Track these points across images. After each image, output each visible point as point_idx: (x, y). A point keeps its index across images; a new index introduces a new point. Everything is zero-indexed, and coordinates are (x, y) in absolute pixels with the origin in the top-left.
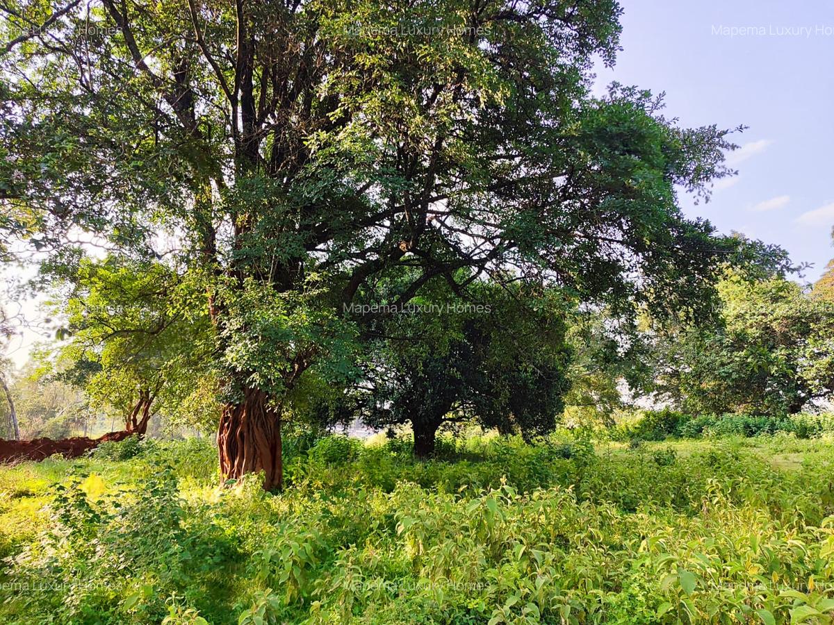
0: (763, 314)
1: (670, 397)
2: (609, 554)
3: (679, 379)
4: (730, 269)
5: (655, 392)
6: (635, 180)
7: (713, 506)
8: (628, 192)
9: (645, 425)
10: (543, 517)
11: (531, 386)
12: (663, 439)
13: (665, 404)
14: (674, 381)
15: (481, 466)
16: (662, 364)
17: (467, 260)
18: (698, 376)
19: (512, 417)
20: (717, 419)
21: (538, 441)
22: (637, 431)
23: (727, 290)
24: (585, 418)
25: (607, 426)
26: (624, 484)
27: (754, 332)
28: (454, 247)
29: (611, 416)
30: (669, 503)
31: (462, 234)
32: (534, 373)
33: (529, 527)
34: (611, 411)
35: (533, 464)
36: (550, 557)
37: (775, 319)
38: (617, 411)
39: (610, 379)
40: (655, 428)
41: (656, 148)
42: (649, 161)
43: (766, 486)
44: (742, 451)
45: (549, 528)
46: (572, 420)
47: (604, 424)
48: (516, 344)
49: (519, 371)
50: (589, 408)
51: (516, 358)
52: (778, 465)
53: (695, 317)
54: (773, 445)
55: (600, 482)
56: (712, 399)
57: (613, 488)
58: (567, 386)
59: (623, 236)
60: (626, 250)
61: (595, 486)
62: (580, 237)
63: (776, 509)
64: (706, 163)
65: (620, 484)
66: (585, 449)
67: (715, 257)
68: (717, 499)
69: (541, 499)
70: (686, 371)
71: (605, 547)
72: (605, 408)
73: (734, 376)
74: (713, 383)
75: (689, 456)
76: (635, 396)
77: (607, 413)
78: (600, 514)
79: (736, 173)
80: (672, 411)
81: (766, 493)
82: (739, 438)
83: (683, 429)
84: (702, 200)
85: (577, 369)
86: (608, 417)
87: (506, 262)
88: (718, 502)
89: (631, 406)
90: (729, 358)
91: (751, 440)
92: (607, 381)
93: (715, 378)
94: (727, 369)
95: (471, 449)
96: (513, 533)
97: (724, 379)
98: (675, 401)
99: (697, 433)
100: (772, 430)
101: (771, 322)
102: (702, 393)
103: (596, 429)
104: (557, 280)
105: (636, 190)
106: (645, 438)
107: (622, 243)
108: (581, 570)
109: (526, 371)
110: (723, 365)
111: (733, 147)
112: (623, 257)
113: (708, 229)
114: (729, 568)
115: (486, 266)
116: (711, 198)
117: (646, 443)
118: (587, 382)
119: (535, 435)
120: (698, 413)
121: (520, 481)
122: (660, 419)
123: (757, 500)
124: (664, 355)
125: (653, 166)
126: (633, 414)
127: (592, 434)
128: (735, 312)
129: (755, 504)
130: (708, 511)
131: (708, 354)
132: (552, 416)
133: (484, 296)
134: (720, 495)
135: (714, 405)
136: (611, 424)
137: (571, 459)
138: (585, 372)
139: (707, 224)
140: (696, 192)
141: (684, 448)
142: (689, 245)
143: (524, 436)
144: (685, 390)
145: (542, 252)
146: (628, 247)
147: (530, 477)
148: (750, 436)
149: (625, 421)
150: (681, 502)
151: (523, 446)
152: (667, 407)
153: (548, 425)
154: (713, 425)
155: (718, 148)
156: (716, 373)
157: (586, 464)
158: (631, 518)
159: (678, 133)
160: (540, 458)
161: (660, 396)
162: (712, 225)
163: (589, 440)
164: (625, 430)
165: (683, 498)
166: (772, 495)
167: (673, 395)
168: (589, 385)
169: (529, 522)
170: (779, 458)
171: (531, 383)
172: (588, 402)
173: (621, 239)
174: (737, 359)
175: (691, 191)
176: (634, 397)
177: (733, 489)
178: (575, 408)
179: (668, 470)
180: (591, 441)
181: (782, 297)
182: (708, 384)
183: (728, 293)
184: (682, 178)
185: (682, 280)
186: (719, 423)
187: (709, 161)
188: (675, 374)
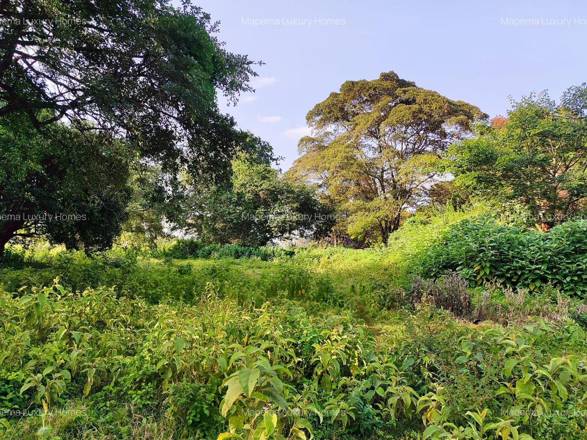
0: (256, 186)
1: (195, 232)
2: (134, 332)
3: (203, 220)
4: (241, 152)
5: (187, 228)
6: (191, 75)
7: (207, 299)
8: (185, 82)
9: (176, 248)
10: (88, 309)
11: (97, 214)
12: (186, 258)
13: (192, 236)
14: (199, 221)
15: (43, 272)
16: (193, 210)
17: (51, 104)
18: (214, 219)
19: (78, 236)
20: (221, 247)
21: (97, 255)
22: (170, 252)
23: (238, 167)
24: (136, 241)
25: (151, 248)
26: (154, 286)
27: (248, 196)
28: (38, 89)
29: (155, 241)
30: (181, 298)
31: (47, 79)
32: (99, 204)
33: (75, 316)
34: (156, 238)
35: (88, 271)
36: (88, 336)
37: (262, 190)
38: (159, 238)
39: (157, 215)
40: (182, 251)
41: (209, 59)
42: (203, 65)
43: (239, 286)
44: (232, 267)
45: (92, 316)
46: (127, 242)
47: (149, 246)
48: (86, 179)
49: (88, 202)
50: (140, 235)
51: (86, 191)
52: (248, 275)
53: (216, 179)
54: (248, 264)
55: (138, 284)
56: (220, 234)
57: (145, 288)
58: (125, 217)
59: (178, 114)
60: (178, 125)
61: (134, 287)
62: (148, 108)
63: (241, 300)
64: (238, 80)
65: (151, 286)
66: (130, 262)
67: (234, 143)
68: (210, 295)
69: (89, 295)
70: (208, 215)
71: (131, 327)
72: (151, 235)
73: (235, 221)
74: (222, 225)
75: (200, 269)
76: (174, 229)
77: (152, 239)
78: (132, 305)
79: (254, 91)
80: (195, 240)
81: (239, 290)
82: (231, 259)
83: (200, 252)
84: (232, 104)
85: (134, 206)
86: (153, 241)
87: (87, 114)
88: (211, 296)
89: (169, 235)
90: (234, 210)
91: (237, 261)
92: (155, 217)
93: (224, 222)
94: (232, 217)
95: (38, 259)
96: (60, 320)
97: (229, 222)
98: (198, 235)
99: (207, 256)
100: (249, 256)
101: (259, 191)
102: (214, 231)
103: (143, 249)
104: (127, 137)
105: (190, 83)
106: (175, 257)
107: (177, 119)
108: (110, 343)
109: (93, 202)
110: (230, 214)
111: (255, 74)
112: (176, 130)
113: (233, 123)
114: (207, 335)
115: (67, 112)
116: (238, 103)
117: (175, 260)
118: (141, 216)
119: (95, 251)
120: (210, 243)
121: (76, 283)
122: (187, 245)
123: (233, 295)
124: (196, 203)
125: (205, 70)
126: (169, 240)
127: (139, 253)
128: (241, 182)
129: (231, 297)
130: (204, 302)
131: (222, 205)
132: (111, 237)
133: (65, 138)
134: (212, 292)
135: (220, 238)
136: (153, 247)
137: (119, 269)
138: (140, 208)
139: (232, 119)
140: (229, 97)
141: (198, 264)
142: (219, 130)
143: (86, 252)
144: (205, 227)
145: (117, 113)
146: (180, 123)
147: (84, 280)
148: (237, 258)
149: (164, 245)
150: (189, 298)
151: (84, 259)
152: (192, 238)
153: (107, 244)
154: (218, 251)
155: (247, 72)
156: (225, 218)
157: (129, 272)
158: (154, 307)
159: (224, 53)
160: (95, 267)
161: (189, 231)
162: (235, 121)
163: (136, 256)
164: (162, 251)
165: (191, 295)
166: (242, 292)
167: (197, 231)
168: (142, 219)
169: (76, 313)
170: (250, 271)
171: (97, 212)
172: (140, 230)
173: (176, 116)
174: (238, 211)
175: (226, 96)
176: (172, 230)
177: (221, 289)
178: (130, 233)
179: (186, 277)
180: (138, 258)
181: (267, 177)
182: (219, 225)
183: (239, 169)
184: (222, 85)
185: (212, 154)
186: (222, 249)
187: (240, 79)
188: (201, 217)
